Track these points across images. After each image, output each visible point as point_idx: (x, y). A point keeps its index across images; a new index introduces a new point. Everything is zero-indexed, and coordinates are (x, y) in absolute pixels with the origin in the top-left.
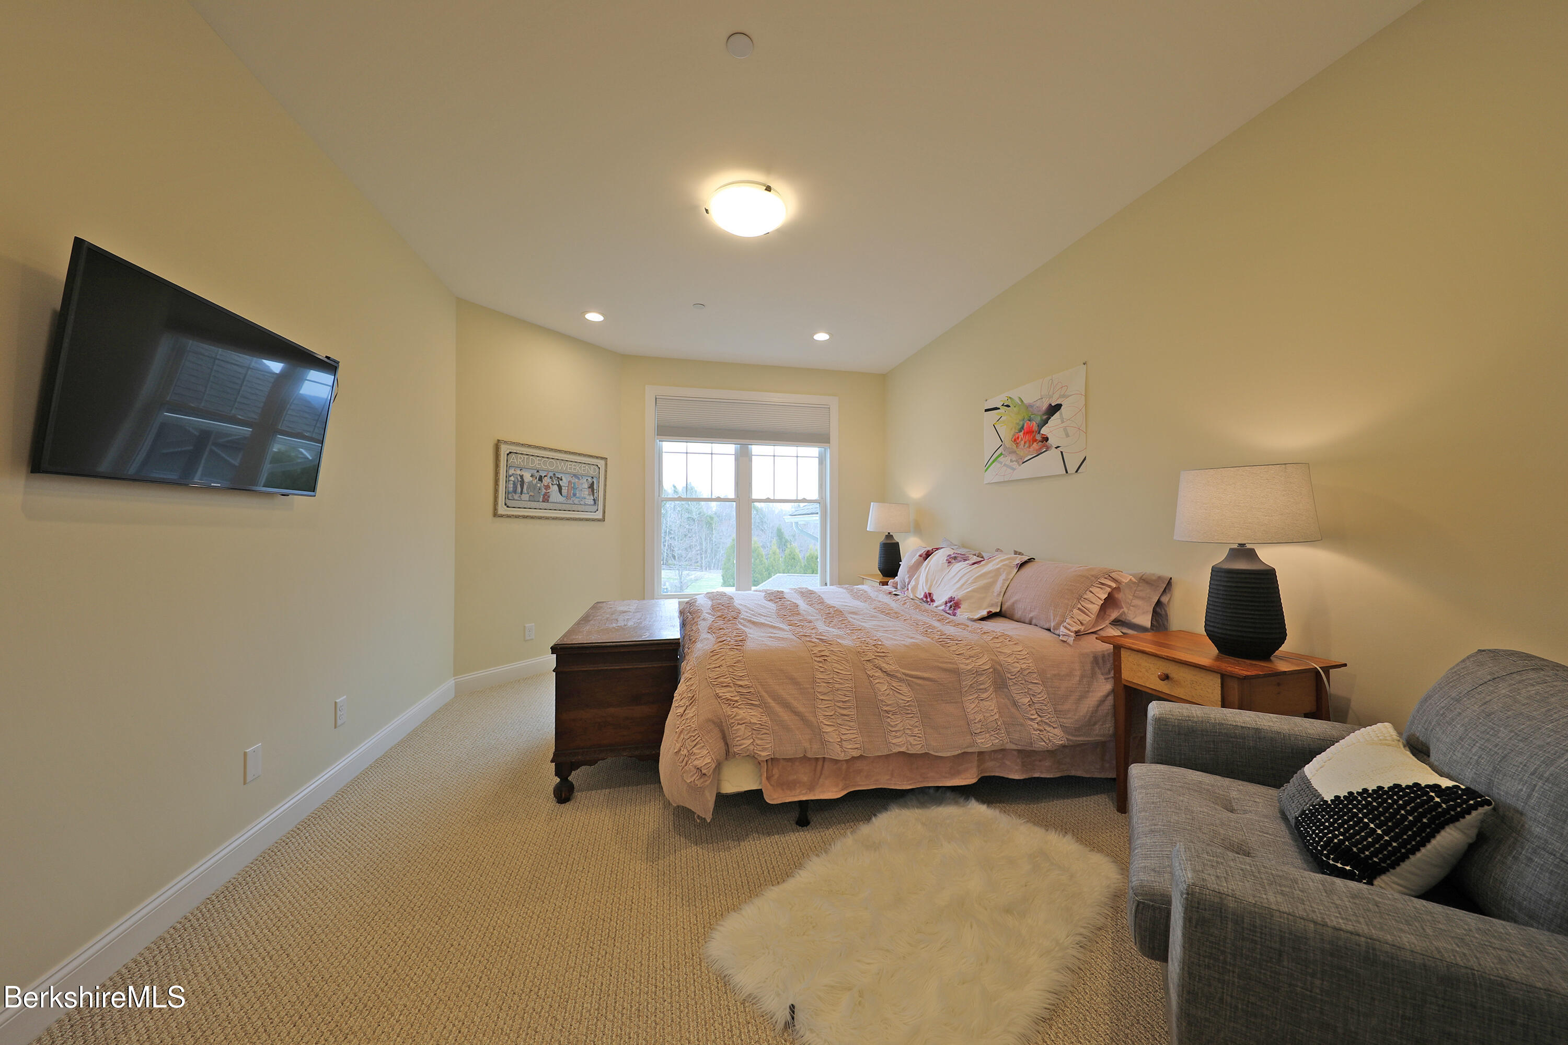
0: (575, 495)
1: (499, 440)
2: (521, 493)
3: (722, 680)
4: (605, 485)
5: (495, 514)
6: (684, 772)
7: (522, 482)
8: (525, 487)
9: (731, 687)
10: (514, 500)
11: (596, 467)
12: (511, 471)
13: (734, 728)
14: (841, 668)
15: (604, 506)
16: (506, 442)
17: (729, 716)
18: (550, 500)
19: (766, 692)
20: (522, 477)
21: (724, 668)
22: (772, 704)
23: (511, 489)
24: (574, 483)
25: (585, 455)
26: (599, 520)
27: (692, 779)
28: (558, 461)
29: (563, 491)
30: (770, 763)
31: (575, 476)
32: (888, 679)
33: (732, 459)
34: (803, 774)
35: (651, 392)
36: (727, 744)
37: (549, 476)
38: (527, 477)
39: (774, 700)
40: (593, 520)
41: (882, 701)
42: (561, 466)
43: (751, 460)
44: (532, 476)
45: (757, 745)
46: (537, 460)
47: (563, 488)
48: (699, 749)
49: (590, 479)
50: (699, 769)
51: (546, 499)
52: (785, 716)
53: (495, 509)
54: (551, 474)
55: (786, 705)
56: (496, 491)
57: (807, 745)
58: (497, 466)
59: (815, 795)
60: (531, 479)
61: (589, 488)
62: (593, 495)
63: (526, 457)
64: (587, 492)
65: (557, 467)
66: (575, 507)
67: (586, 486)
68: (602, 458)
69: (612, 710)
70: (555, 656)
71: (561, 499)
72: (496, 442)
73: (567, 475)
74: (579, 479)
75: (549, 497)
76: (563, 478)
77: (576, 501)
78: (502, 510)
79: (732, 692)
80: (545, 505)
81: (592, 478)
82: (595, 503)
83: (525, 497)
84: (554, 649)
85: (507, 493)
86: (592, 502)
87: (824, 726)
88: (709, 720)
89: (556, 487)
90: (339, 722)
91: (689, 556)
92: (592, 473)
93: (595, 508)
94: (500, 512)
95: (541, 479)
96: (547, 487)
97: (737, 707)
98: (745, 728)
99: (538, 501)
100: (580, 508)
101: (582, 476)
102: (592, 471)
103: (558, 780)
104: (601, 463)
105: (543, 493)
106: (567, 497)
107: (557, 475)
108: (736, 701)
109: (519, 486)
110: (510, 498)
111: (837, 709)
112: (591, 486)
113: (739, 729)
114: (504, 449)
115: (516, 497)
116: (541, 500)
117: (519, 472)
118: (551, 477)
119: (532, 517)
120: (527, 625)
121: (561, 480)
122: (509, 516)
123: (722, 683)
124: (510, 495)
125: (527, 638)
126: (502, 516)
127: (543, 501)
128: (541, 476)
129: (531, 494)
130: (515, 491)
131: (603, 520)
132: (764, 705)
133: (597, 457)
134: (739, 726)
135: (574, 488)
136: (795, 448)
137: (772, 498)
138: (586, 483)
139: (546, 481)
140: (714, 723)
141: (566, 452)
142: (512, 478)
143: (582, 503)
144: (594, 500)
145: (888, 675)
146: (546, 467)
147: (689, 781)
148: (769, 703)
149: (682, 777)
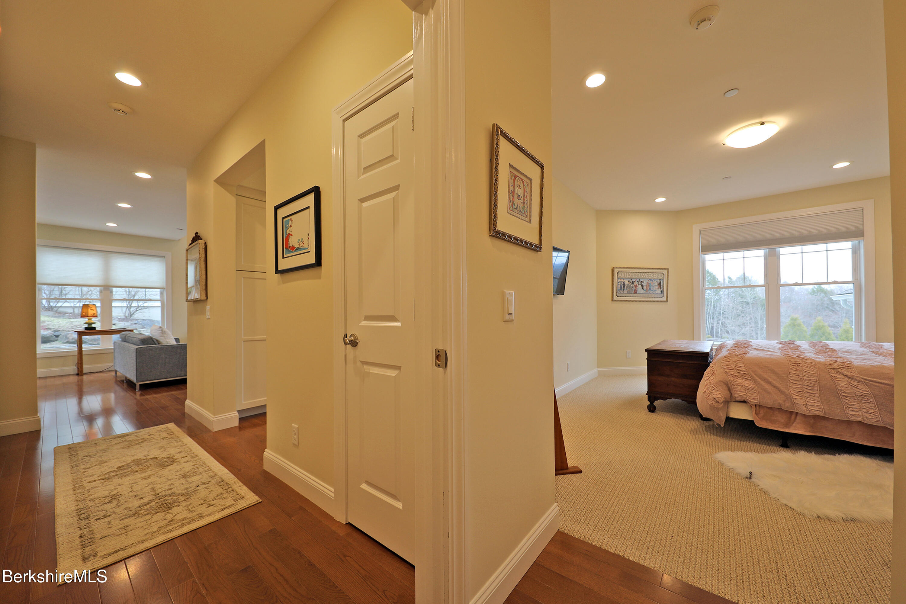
0: (650, 289)
1: (613, 267)
2: (624, 290)
3: (729, 366)
4: (668, 283)
5: (612, 300)
6: (708, 400)
7: (624, 285)
8: (625, 287)
9: (734, 370)
10: (620, 293)
11: (662, 274)
12: (619, 280)
13: (735, 386)
14: (810, 370)
15: (667, 294)
16: (617, 268)
17: (732, 381)
18: (638, 292)
19: (756, 375)
20: (624, 282)
21: (731, 362)
22: (758, 380)
23: (619, 289)
24: (650, 284)
25: (655, 269)
26: (664, 302)
27: (712, 403)
28: (641, 273)
29: (644, 288)
30: (758, 407)
31: (650, 280)
32: (848, 380)
33: (762, 259)
34: (782, 418)
35: (696, 229)
36: (731, 393)
37: (637, 281)
38: (626, 282)
39: (760, 379)
40: (661, 301)
41: (841, 390)
42: (643, 276)
43: (779, 258)
44: (628, 282)
45: (748, 395)
46: (631, 274)
47: (644, 286)
48: (715, 391)
49: (659, 281)
50: (715, 399)
51: (635, 292)
52: (767, 387)
53: (612, 298)
54: (638, 280)
55: (769, 382)
56: (613, 290)
57: (782, 402)
58: (613, 278)
59: (789, 430)
60: (628, 283)
61: (658, 285)
62: (661, 288)
63: (626, 273)
64: (657, 287)
65: (641, 276)
66: (650, 295)
67: (656, 284)
68: (665, 269)
69: (673, 379)
70: (647, 353)
71: (643, 292)
72: (612, 268)
73: (646, 280)
74: (652, 281)
75: (637, 291)
76: (644, 281)
77: (651, 292)
78: (615, 298)
79: (734, 372)
80: (635, 295)
81: (660, 280)
82: (662, 293)
83: (626, 291)
84: (647, 350)
85: (617, 290)
86: (660, 293)
87: (794, 395)
88: (720, 381)
89: (640, 286)
90: (568, 370)
91: (743, 331)
92: (660, 277)
93: (662, 295)
94: (615, 299)
95: (633, 283)
96: (636, 286)
97: (737, 378)
98: (741, 387)
99: (632, 293)
100: (653, 296)
101: (654, 279)
102: (660, 276)
103: (649, 403)
104: (665, 272)
105: (634, 289)
106: (646, 291)
107: (641, 280)
108: (737, 376)
109: (623, 287)
110: (619, 292)
111: (805, 389)
112: (660, 284)
113: (738, 387)
114: (616, 271)
115: (621, 292)
116: (633, 293)
117: (622, 280)
118: (638, 282)
119: (629, 301)
120: (627, 351)
121: (643, 282)
122: (618, 301)
123: (728, 367)
124: (619, 291)
125: (628, 357)
126: (615, 301)
127: (634, 293)
128: (633, 282)
129: (628, 290)
130: (621, 289)
131: (667, 301)
132: (752, 379)
133: (663, 269)
134: (737, 386)
135: (650, 286)
136: (825, 245)
137: (801, 282)
138: (656, 283)
139: (635, 283)
140: (724, 383)
141: (645, 268)
142: (619, 284)
143: (654, 293)
144: (661, 291)
145: (848, 377)
146: (635, 277)
147: (710, 403)
148: (757, 379)
149: (707, 402)
